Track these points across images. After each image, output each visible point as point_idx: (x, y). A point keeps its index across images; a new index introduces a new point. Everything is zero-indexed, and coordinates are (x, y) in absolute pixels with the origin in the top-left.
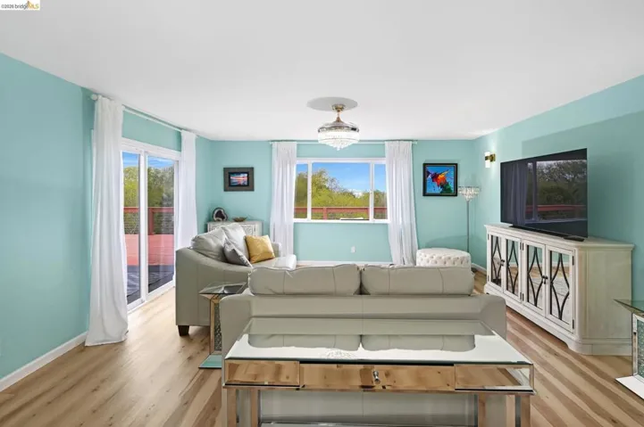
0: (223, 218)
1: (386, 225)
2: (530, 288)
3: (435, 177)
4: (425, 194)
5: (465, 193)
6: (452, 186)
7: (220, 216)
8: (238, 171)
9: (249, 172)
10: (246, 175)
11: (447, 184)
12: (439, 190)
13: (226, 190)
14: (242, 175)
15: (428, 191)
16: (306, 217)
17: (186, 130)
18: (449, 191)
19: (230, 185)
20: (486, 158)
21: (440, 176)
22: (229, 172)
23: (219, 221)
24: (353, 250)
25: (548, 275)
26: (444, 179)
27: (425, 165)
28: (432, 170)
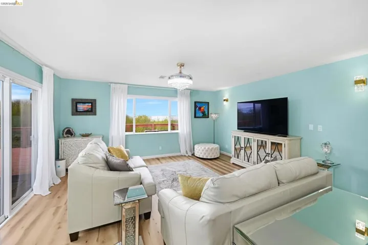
0: (72, 134)
1: (178, 133)
2: (259, 158)
3: (200, 108)
4: (195, 117)
5: (213, 116)
6: (206, 113)
7: (69, 133)
8: (84, 102)
9: (93, 103)
10: (90, 104)
11: (205, 112)
12: (201, 115)
13: (73, 114)
14: (87, 105)
15: (197, 116)
16: (132, 131)
17: (47, 66)
18: (205, 115)
19: (77, 111)
20: (224, 100)
21: (202, 108)
22: (76, 102)
23: (68, 137)
24: (160, 148)
25: (270, 152)
26: (203, 109)
27: (195, 102)
28: (199, 105)
